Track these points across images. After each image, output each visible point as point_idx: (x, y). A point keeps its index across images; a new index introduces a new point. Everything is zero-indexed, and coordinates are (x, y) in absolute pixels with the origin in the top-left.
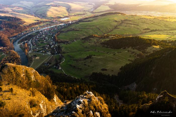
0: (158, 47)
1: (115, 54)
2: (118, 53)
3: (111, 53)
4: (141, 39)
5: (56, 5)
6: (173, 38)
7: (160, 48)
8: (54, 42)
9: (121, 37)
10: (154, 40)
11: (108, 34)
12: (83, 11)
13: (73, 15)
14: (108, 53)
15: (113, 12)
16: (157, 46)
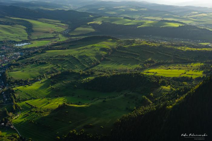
0: (168, 88)
1: (106, 100)
2: (109, 98)
3: (99, 99)
4: (143, 75)
5: (8, 23)
6: (188, 74)
7: (172, 89)
8: (2, 82)
9: (114, 73)
10: (162, 77)
11: (93, 68)
12: (53, 33)
13: (37, 38)
14: (94, 98)
15: (101, 35)
16: (167, 86)
